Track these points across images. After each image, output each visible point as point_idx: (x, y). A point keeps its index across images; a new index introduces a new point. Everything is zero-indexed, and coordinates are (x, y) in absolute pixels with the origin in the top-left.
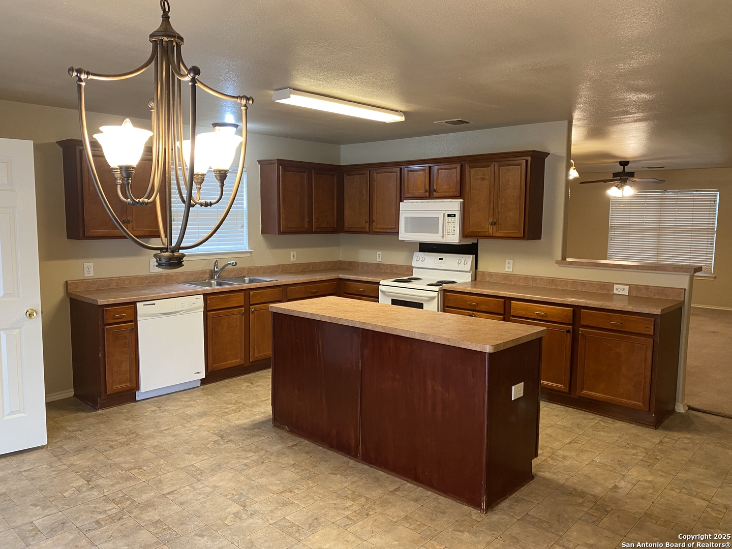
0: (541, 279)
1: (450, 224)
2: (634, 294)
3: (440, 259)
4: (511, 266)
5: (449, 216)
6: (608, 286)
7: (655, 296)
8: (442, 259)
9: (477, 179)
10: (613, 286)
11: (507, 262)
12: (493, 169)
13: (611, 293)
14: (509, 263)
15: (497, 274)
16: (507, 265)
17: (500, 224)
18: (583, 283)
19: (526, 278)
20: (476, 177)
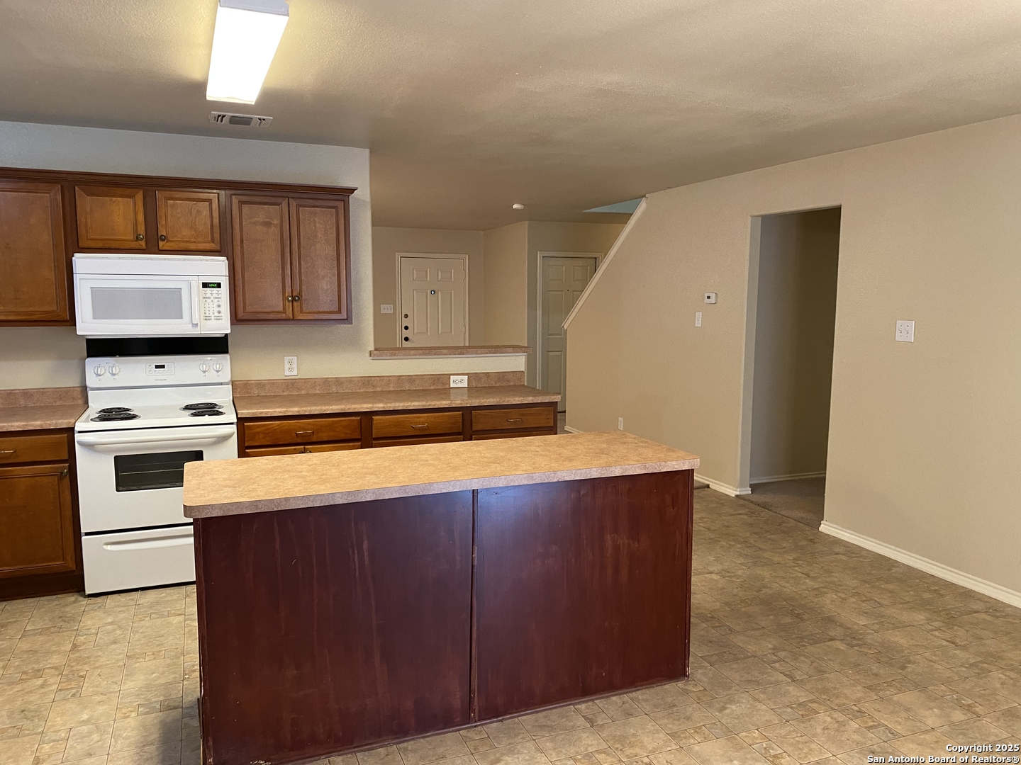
0: (350, 380)
1: (208, 300)
2: (474, 385)
3: (157, 367)
4: (295, 366)
5: (205, 285)
6: (442, 379)
7: (496, 383)
8: (163, 367)
9: (255, 223)
10: (450, 378)
11: (286, 362)
12: (287, 210)
13: (447, 386)
14: (290, 363)
15: (273, 383)
16: (287, 366)
17: (306, 300)
18: (411, 379)
19: (326, 381)
20: (254, 220)
